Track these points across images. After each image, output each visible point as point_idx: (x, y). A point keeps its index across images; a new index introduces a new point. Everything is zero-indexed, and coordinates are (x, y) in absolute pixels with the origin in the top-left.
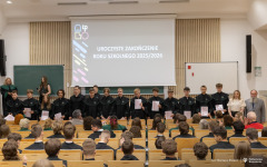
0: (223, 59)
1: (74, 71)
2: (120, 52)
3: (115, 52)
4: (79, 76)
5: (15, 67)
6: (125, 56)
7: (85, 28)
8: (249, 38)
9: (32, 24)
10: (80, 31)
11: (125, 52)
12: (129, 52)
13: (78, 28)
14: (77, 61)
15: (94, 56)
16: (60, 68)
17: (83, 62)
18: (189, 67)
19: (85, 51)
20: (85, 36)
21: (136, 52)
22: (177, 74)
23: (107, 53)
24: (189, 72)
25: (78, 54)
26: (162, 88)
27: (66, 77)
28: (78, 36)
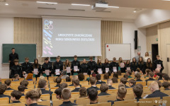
0: (124, 42)
1: (43, 48)
2: (71, 37)
4: (47, 50)
5: (4, 45)
7: (51, 22)
8: (136, 32)
10: (48, 24)
11: (74, 37)
12: (76, 37)
13: (46, 22)
14: (46, 42)
16: (34, 46)
17: (50, 42)
18: (108, 46)
19: (51, 36)
20: (51, 27)
21: (80, 38)
22: (102, 50)
23: (64, 37)
26: (94, 57)
27: (38, 52)
28: (46, 27)
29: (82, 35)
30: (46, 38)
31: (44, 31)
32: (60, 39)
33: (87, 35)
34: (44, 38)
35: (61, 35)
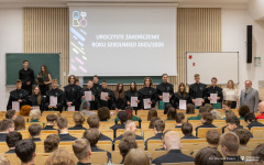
1: (71, 60)
2: (121, 41)
3: (115, 41)
4: (77, 65)
5: (8, 55)
9: (26, 9)
10: (78, 17)
11: (125, 41)
12: (130, 41)
13: (76, 14)
14: (75, 49)
15: (93, 44)
16: (56, 57)
17: (82, 50)
19: (83, 39)
20: (83, 22)
21: (137, 41)
22: (178, 64)
23: (107, 41)
25: (76, 42)
27: (62, 67)
29: (140, 37)
31: (72, 30)
32: (100, 45)
33: (149, 37)
34: (71, 43)
35: (101, 37)
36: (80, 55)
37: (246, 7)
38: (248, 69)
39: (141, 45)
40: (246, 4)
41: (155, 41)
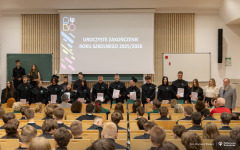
0: (197, 50)
1: (62, 60)
2: (104, 43)
3: (99, 43)
4: (67, 64)
5: (8, 55)
6: (108, 46)
7: (72, 20)
8: (220, 32)
10: (68, 23)
11: (108, 43)
12: (112, 43)
13: (66, 20)
15: (81, 46)
16: (49, 57)
17: (71, 51)
18: (167, 57)
19: (72, 42)
20: (72, 27)
21: (119, 43)
22: (155, 63)
23: (92, 43)
24: (166, 62)
27: (54, 66)
28: (66, 28)
30: (65, 44)
31: (62, 34)
33: (129, 39)
34: (62, 45)
35: (88, 39)
36: (69, 56)
37: (217, 12)
38: (219, 68)
39: (122, 46)
40: (218, 10)
41: (135, 43)
